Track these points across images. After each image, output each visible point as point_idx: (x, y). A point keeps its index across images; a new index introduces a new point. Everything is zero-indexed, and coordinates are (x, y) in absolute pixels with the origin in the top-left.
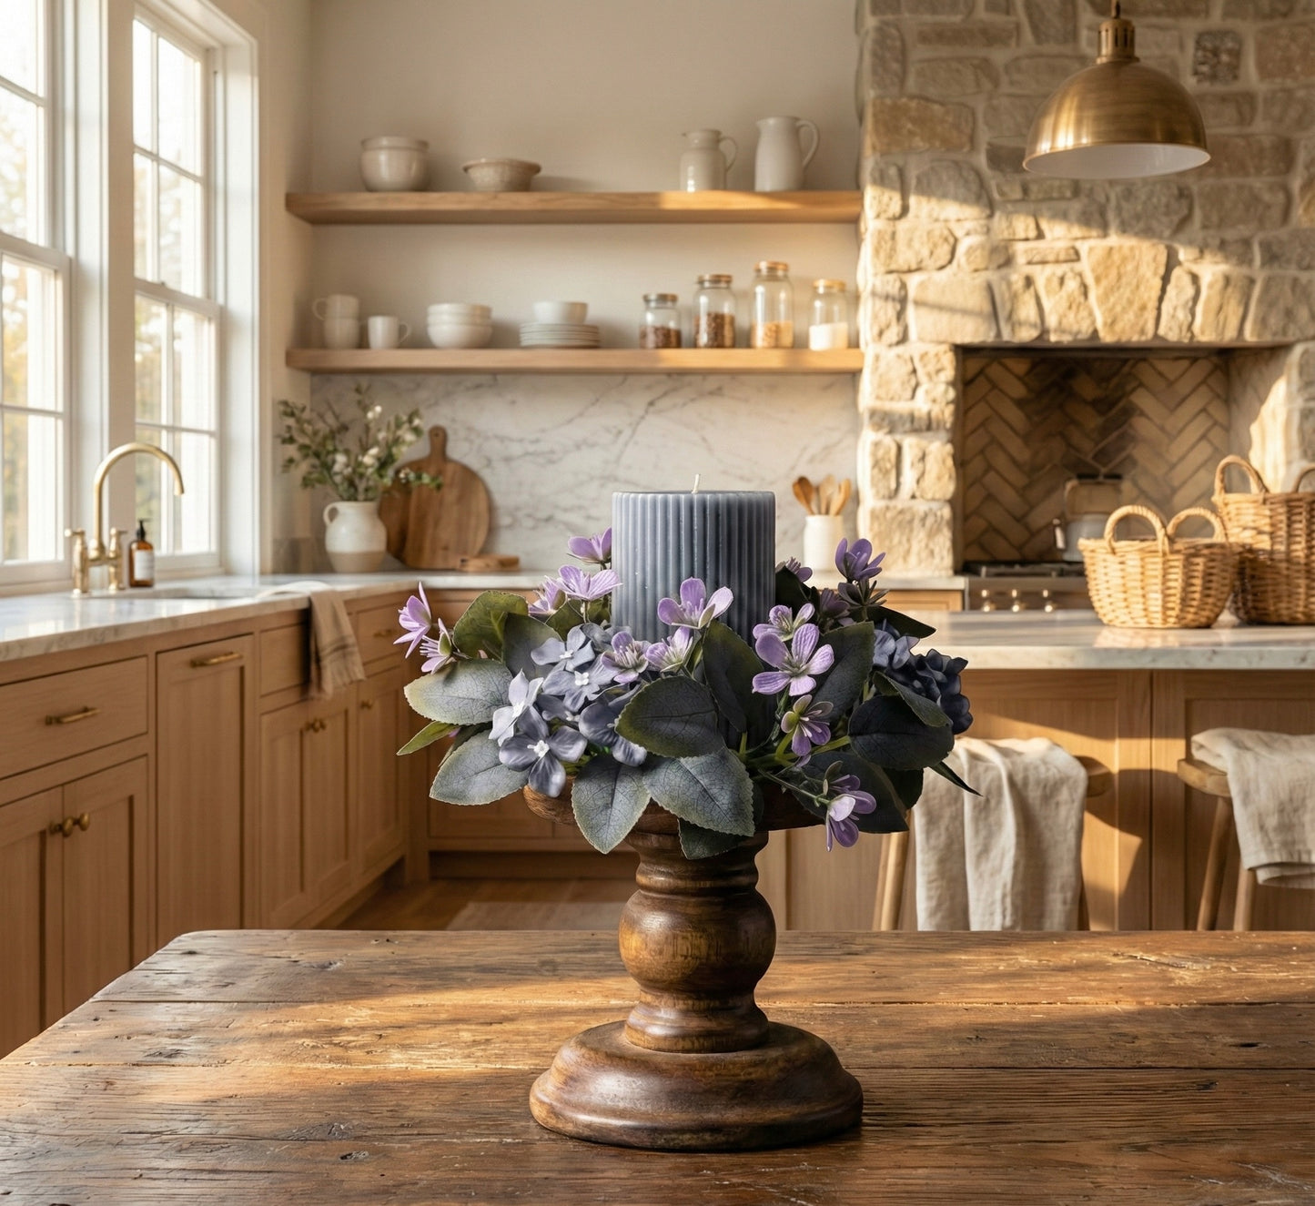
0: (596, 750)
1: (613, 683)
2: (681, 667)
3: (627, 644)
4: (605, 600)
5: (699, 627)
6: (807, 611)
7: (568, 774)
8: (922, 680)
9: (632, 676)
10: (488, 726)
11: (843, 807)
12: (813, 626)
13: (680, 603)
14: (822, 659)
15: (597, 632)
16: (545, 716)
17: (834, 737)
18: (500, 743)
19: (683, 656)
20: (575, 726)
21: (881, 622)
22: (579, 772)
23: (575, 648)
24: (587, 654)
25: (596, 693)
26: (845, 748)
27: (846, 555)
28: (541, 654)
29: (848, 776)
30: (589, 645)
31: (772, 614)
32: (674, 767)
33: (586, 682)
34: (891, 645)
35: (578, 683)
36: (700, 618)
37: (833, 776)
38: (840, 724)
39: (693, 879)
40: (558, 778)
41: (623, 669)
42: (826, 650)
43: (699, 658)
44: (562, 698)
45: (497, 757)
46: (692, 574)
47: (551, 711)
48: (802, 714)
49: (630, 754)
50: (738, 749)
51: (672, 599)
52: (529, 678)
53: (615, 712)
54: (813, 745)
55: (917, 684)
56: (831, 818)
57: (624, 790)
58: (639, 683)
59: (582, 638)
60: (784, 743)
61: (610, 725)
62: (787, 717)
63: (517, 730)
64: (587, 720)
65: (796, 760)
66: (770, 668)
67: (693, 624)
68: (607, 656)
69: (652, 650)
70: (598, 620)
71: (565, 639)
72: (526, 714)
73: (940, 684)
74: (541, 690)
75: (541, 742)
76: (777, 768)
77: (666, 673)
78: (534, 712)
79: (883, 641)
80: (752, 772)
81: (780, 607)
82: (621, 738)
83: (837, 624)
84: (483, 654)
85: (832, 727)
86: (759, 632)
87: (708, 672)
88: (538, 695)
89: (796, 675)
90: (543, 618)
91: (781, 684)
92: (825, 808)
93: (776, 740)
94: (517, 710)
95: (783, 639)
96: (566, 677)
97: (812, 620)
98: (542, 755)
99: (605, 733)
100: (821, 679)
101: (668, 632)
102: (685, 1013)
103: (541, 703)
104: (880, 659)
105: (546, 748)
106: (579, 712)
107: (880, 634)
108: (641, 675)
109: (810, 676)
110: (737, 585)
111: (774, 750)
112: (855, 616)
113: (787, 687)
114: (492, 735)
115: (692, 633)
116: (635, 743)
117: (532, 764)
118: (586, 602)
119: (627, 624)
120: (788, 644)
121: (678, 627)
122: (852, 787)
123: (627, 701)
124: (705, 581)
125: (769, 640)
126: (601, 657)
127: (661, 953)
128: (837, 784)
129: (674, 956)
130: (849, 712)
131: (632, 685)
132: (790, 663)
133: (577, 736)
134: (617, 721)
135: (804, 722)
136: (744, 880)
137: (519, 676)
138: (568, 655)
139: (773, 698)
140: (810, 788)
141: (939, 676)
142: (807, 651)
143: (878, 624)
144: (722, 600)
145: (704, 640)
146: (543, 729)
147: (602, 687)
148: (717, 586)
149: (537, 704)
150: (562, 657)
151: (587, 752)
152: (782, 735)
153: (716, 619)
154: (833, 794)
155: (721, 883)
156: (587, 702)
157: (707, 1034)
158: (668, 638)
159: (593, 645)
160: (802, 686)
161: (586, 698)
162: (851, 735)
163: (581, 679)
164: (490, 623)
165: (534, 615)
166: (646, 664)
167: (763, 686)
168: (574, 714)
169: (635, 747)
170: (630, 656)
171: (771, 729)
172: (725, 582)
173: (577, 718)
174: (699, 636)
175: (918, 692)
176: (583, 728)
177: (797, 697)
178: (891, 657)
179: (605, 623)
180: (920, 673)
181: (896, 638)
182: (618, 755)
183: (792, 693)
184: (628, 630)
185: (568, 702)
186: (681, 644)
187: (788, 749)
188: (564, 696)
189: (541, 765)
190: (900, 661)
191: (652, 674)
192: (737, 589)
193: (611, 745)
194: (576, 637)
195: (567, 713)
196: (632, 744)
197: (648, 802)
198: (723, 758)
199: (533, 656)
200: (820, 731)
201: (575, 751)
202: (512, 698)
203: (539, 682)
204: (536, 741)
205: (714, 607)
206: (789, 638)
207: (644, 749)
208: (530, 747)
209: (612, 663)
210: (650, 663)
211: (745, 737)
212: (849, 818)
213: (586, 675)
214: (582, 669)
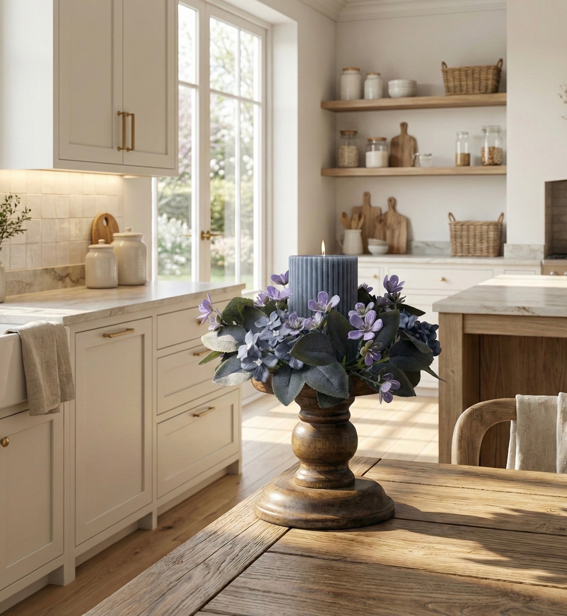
0: (283, 363)
1: (289, 335)
2: (318, 328)
3: (294, 319)
4: (285, 301)
5: (325, 312)
6: (371, 305)
7: (270, 373)
8: (419, 333)
9: (297, 332)
10: (236, 353)
11: (386, 387)
12: (374, 311)
13: (317, 302)
14: (378, 325)
15: (283, 314)
16: (260, 349)
17: (382, 358)
19: (319, 323)
20: (273, 353)
21: (403, 310)
22: (275, 372)
23: (273, 321)
24: (278, 324)
25: (282, 339)
26: (387, 362)
27: (388, 282)
28: (259, 323)
29: (388, 374)
30: (279, 319)
31: (356, 306)
32: (315, 370)
33: (278, 334)
34: (407, 319)
35: (274, 335)
36: (326, 307)
37: (383, 373)
38: (385, 352)
39: (324, 416)
40: (266, 375)
41: (294, 329)
42: (380, 321)
43: (325, 325)
44: (267, 341)
45: (240, 366)
46: (323, 290)
47: (262, 347)
48: (369, 348)
49: (296, 364)
50: (342, 363)
51: (314, 300)
52: (254, 333)
53: (290, 347)
54: (374, 361)
55: (418, 335)
56: (381, 391)
57: (294, 379)
58: (300, 335)
59: (276, 316)
60: (361, 360)
61: (288, 353)
62: (363, 349)
63: (248, 354)
64: (278, 350)
65: (366, 367)
66: (355, 329)
67: (323, 311)
68: (287, 324)
69: (305, 322)
70: (283, 309)
71: (269, 317)
72: (252, 348)
73: (427, 335)
74: (259, 338)
75: (259, 360)
76: (358, 371)
77: (312, 331)
78: (256, 347)
79: (403, 317)
80: (348, 372)
81: (360, 303)
82: (293, 357)
83: (384, 311)
84: (235, 323)
85: (382, 353)
86: (351, 314)
87: (329, 332)
88: (258, 340)
89: (366, 332)
90: (260, 308)
91: (360, 335)
92: (378, 387)
93: (358, 359)
94: (249, 346)
95: (360, 316)
96: (269, 332)
97: (373, 309)
98: (259, 365)
99: (286, 356)
100: (377, 333)
101: (313, 314)
103: (259, 343)
104: (402, 325)
105: (261, 362)
106: (275, 347)
107: (402, 314)
108: (301, 332)
109: (372, 332)
110: (341, 294)
111: (357, 363)
112: (392, 307)
113: (363, 337)
114: (238, 357)
115: (322, 314)
116: (297, 359)
117: (255, 369)
118: (278, 301)
119: (295, 311)
120: (363, 318)
121: (316, 312)
122: (390, 378)
123: (295, 342)
124: (328, 293)
125: (355, 317)
126: (284, 324)
127: (310, 447)
128: (385, 377)
129: (315, 448)
130: (389, 347)
131: (297, 336)
132: (364, 327)
133: (274, 357)
134: (290, 351)
135: (370, 351)
136: (344, 417)
137: (249, 332)
138: (270, 323)
139: (357, 341)
140: (372, 378)
141: (427, 332)
142: (371, 322)
143: (401, 310)
144: (335, 300)
145: (328, 317)
146: (260, 354)
147: (284, 337)
148: (333, 295)
149: (257, 344)
150: (268, 324)
151: (278, 364)
152: (360, 356)
153: (333, 308)
154: (382, 381)
155: (334, 418)
156: (278, 343)
157: (329, 481)
158: (312, 316)
159: (281, 319)
160: (369, 336)
161: (278, 341)
162: (391, 356)
163: (276, 333)
164: (237, 310)
165: (256, 307)
166: (303, 328)
167: (352, 336)
168: (273, 348)
169: (298, 361)
170: (297, 324)
171: (356, 354)
172: (337, 293)
173: (274, 350)
174: (325, 316)
175: (418, 339)
176: (276, 354)
177: (367, 341)
178: (407, 324)
179: (286, 310)
180: (419, 331)
181: (409, 316)
182: (291, 365)
183: (365, 339)
184: (295, 313)
185: (270, 343)
186: (318, 319)
187: (363, 362)
188: (268, 341)
189: (259, 370)
190: (410, 326)
191: (305, 331)
192: (341, 296)
193: (289, 361)
194: (274, 316)
195: (270, 347)
197: (304, 384)
198: (336, 367)
199: (256, 324)
200: (376, 354)
201: (273, 363)
202: (246, 341)
203: (258, 335)
204: (256, 359)
205: (332, 303)
206: (363, 316)
207: (302, 362)
208: (254, 361)
209: (289, 327)
210: (305, 327)
211: (345, 358)
212: (389, 391)
213: (278, 331)
214: (276, 329)
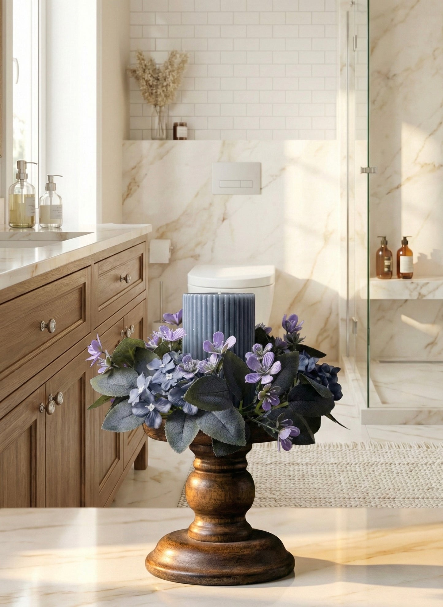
0: (176, 408)
1: (183, 378)
2: (213, 371)
3: (189, 361)
4: (179, 342)
5: (222, 353)
6: (269, 346)
7: (163, 418)
8: (320, 377)
9: (191, 375)
10: (127, 397)
11: (285, 433)
12: (271, 353)
13: (213, 342)
14: (276, 367)
15: (176, 356)
16: (153, 392)
17: (281, 403)
18: (133, 404)
19: (214, 365)
20: (166, 397)
21: (302, 352)
22: (167, 418)
23: (166, 363)
24: (171, 366)
25: (176, 382)
26: (286, 407)
27: (287, 322)
28: (151, 365)
29: (287, 420)
30: (172, 362)
31: (254, 347)
32: (210, 415)
33: (171, 378)
34: (306, 361)
35: (168, 378)
36: (222, 349)
37: (280, 420)
38: (284, 396)
39: (219, 465)
40: (158, 421)
41: (187, 372)
42: (278, 363)
43: (221, 367)
44: (160, 385)
45: (131, 411)
46: (218, 330)
47: (155, 391)
48: (267, 392)
49: (191, 410)
50: (238, 407)
51: (209, 340)
52: (146, 376)
53: (184, 391)
54: (272, 406)
55: (318, 379)
56: (280, 438)
57: (188, 426)
58: (194, 379)
59: (169, 358)
60: (259, 405)
61: (182, 397)
62: (260, 393)
63: (140, 398)
64: (171, 394)
65: (264, 412)
66: (252, 372)
67: (218, 352)
68: (180, 366)
69: (200, 365)
70: (176, 351)
71: (162, 359)
72: (144, 392)
73: (328, 378)
74: (151, 381)
75: (151, 404)
76: (256, 416)
77: (206, 374)
78: (148, 391)
79: (303, 359)
80: (245, 418)
81: (257, 344)
82: (187, 402)
83: (282, 352)
84: (125, 366)
85: (280, 397)
86: (248, 356)
87: (225, 374)
88: (150, 384)
89: (264, 375)
90: (152, 349)
91: (258, 378)
92: (277, 434)
93: (255, 404)
94: (141, 390)
95: (258, 358)
96: (162, 375)
97: (271, 350)
98: (151, 410)
99: (179, 400)
100: (275, 377)
101: (207, 355)
102: (215, 525)
103: (152, 386)
104: (301, 368)
105: (153, 407)
106: (168, 391)
107: (302, 356)
108: (196, 375)
109: (271, 375)
110: (238, 335)
111: (255, 408)
112: (290, 348)
113: (261, 380)
114: (129, 401)
115: (218, 356)
116: (193, 405)
117: (147, 414)
118: (171, 342)
119: (189, 352)
120: (261, 361)
121: (211, 354)
122: (289, 424)
123: (189, 386)
124: (224, 334)
125: (252, 359)
126: (178, 367)
127: (204, 497)
128: (283, 423)
129: (210, 499)
130: (288, 392)
131: (192, 379)
132: (261, 369)
133: (167, 402)
134: (185, 395)
135: (268, 396)
136: (241, 466)
137: (141, 376)
138: (163, 366)
139: (255, 385)
140: (271, 425)
141: (328, 375)
142: (269, 364)
143: (301, 352)
144: (232, 341)
145: (225, 359)
146: (152, 399)
147: (178, 380)
148: (229, 336)
149: (149, 388)
150: (160, 367)
151: (171, 409)
152: (258, 401)
153: (229, 350)
154: (281, 428)
155: (231, 467)
156: (171, 387)
157: (225, 534)
158: (208, 358)
159: (174, 362)
160: (267, 380)
161: (171, 385)
162: (289, 401)
163: (169, 376)
164: (128, 351)
165: (148, 348)
166: (197, 371)
167: (249, 379)
168: (166, 392)
169: (193, 406)
170: (191, 366)
171: (253, 399)
172: (233, 334)
173: (168, 394)
174: (221, 357)
175: (319, 382)
176: (170, 398)
177: (264, 385)
178: (307, 367)
179: (179, 352)
180: (320, 374)
181: (309, 358)
182: (186, 410)
183: (263, 382)
184: (190, 355)
185: (163, 387)
186: (213, 361)
187: (261, 407)
188: (161, 384)
189: (151, 415)
190: (311, 368)
191: (200, 375)
192: (238, 338)
193: (182, 406)
194: (167, 358)
195: (162, 391)
196: (191, 405)
197: (198, 431)
198: (232, 412)
199: (148, 366)
200: (275, 399)
201: (166, 408)
202: (138, 385)
203: (150, 378)
204: (149, 404)
205: (228, 344)
206: (261, 358)
207: (196, 407)
208: (146, 406)
209: (182, 370)
210: (199, 369)
211: (241, 402)
212: (288, 438)
213: (171, 374)
214: (169, 372)
